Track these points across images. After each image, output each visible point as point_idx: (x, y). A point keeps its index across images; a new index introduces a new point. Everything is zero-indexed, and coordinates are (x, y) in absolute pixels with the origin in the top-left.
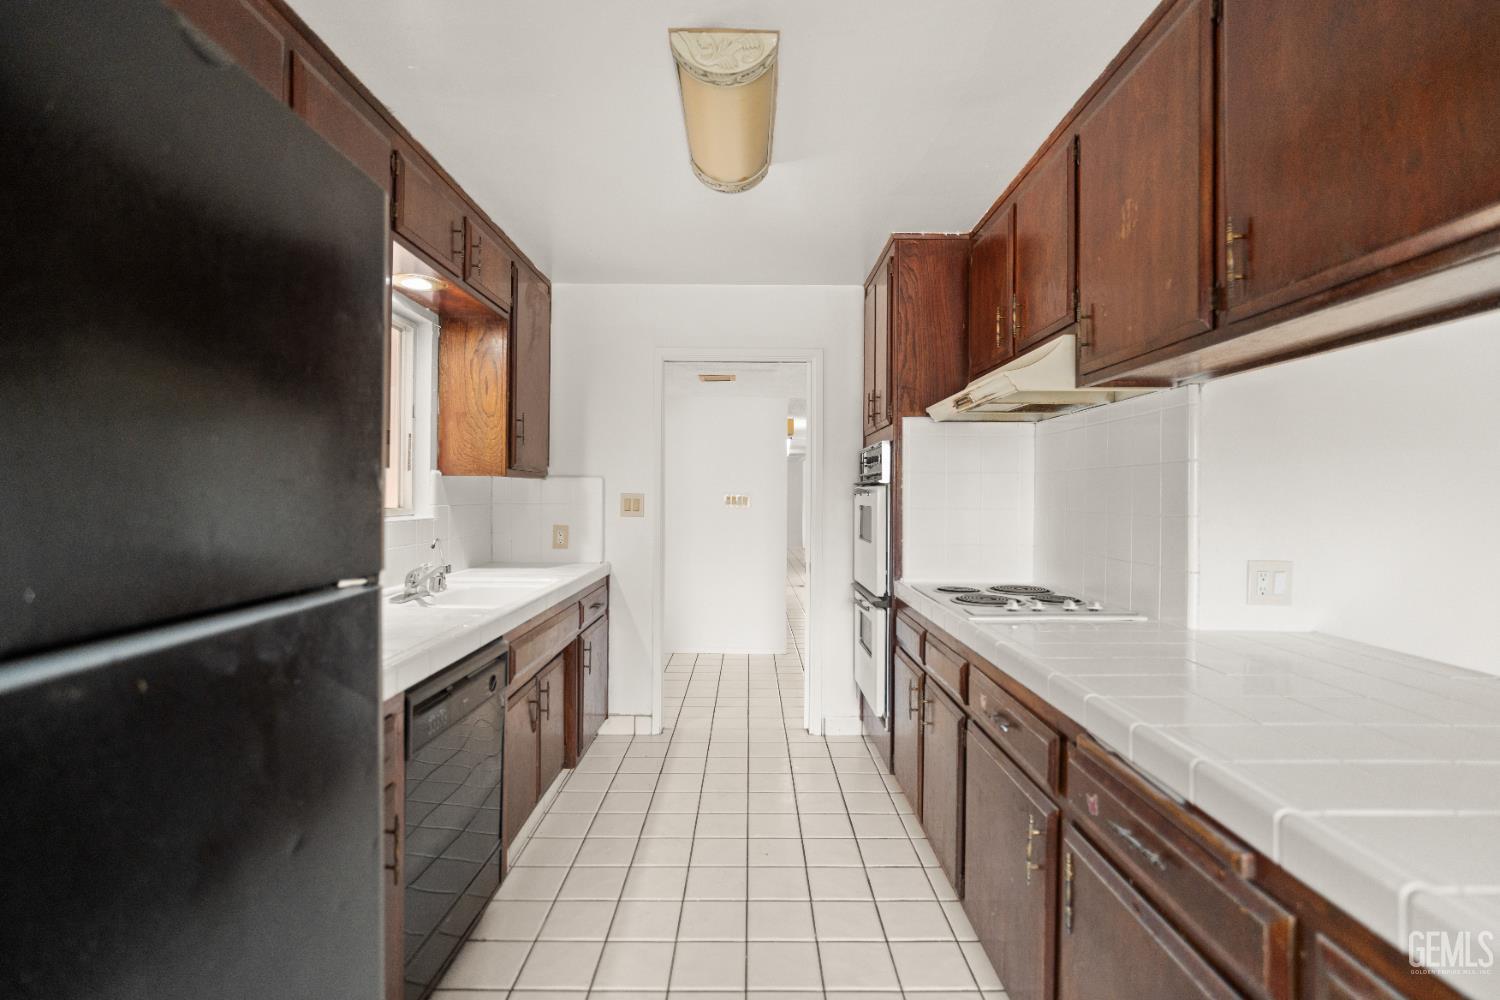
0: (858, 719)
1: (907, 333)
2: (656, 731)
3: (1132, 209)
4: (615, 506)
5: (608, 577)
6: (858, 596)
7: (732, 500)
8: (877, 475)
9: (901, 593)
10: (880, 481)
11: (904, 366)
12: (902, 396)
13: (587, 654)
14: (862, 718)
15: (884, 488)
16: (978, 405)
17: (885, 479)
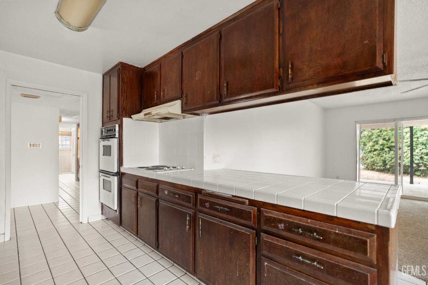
0: (101, 215)
1: (124, 93)
3: (199, 74)
6: (103, 174)
8: (114, 135)
9: (124, 170)
10: (115, 137)
11: (123, 102)
12: (123, 111)
15: (117, 139)
16: (153, 116)
17: (117, 136)
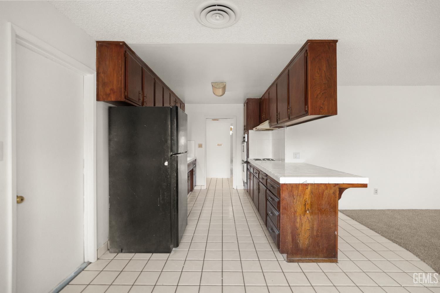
0: (243, 186)
1: (250, 115)
2: (205, 188)
4: (197, 146)
5: (196, 159)
6: (243, 162)
7: (218, 145)
9: (249, 160)
12: (249, 126)
13: (194, 172)
14: (244, 186)
16: (258, 129)
17: (246, 141)
